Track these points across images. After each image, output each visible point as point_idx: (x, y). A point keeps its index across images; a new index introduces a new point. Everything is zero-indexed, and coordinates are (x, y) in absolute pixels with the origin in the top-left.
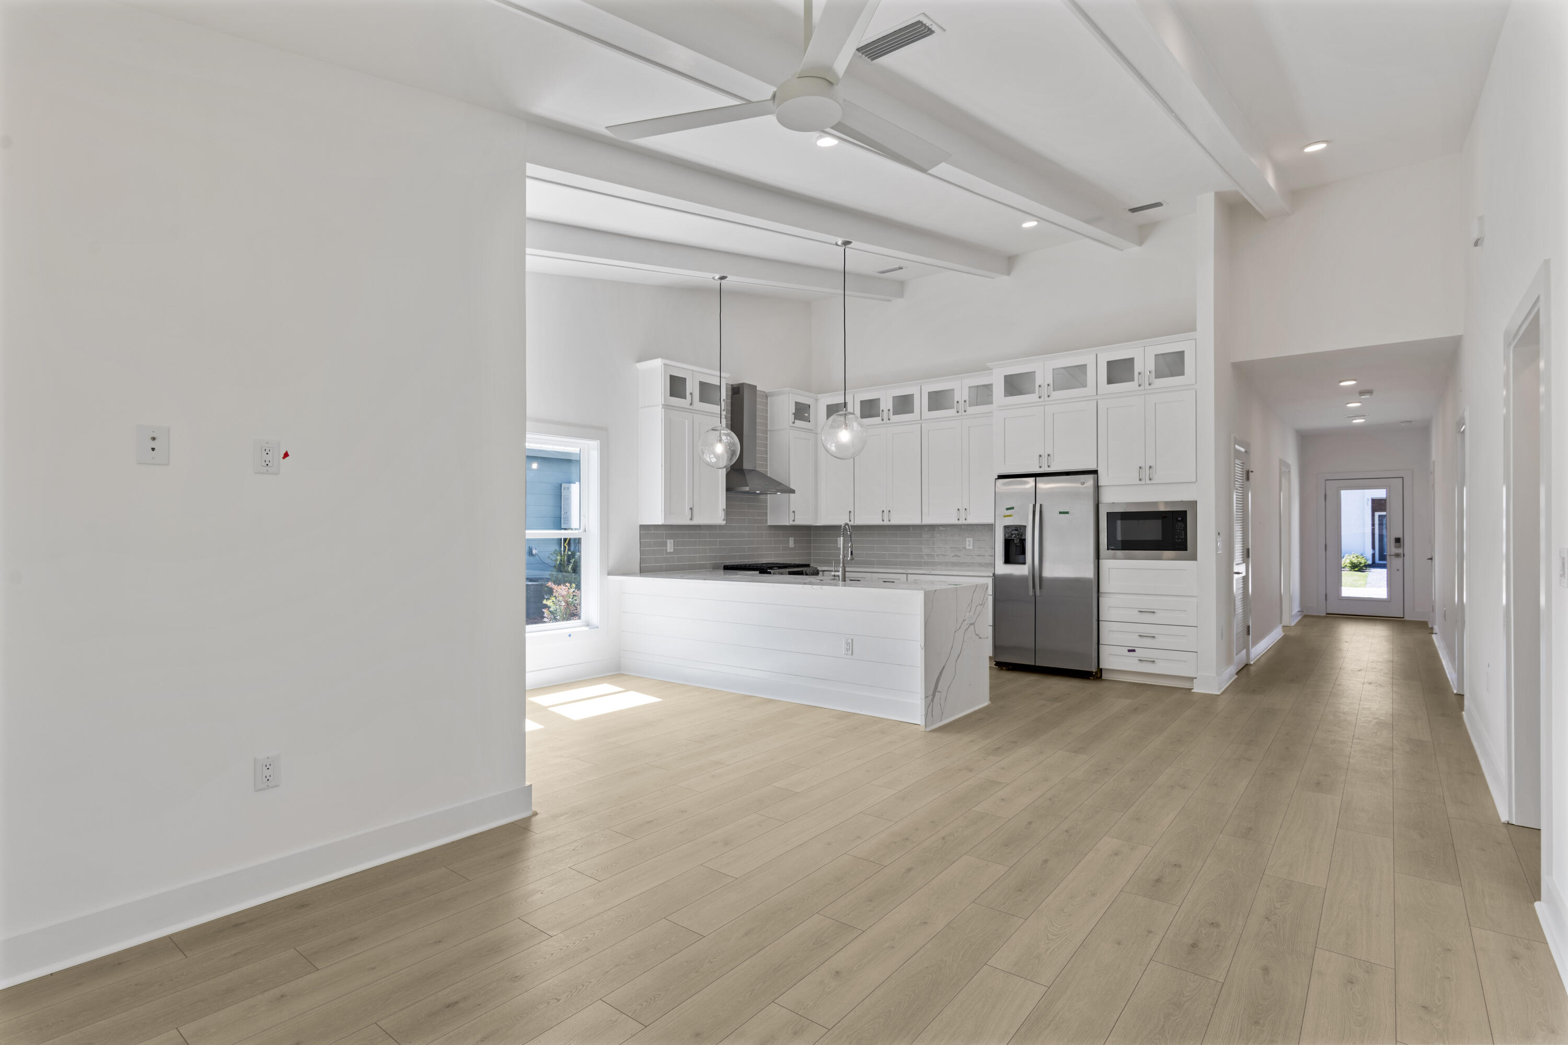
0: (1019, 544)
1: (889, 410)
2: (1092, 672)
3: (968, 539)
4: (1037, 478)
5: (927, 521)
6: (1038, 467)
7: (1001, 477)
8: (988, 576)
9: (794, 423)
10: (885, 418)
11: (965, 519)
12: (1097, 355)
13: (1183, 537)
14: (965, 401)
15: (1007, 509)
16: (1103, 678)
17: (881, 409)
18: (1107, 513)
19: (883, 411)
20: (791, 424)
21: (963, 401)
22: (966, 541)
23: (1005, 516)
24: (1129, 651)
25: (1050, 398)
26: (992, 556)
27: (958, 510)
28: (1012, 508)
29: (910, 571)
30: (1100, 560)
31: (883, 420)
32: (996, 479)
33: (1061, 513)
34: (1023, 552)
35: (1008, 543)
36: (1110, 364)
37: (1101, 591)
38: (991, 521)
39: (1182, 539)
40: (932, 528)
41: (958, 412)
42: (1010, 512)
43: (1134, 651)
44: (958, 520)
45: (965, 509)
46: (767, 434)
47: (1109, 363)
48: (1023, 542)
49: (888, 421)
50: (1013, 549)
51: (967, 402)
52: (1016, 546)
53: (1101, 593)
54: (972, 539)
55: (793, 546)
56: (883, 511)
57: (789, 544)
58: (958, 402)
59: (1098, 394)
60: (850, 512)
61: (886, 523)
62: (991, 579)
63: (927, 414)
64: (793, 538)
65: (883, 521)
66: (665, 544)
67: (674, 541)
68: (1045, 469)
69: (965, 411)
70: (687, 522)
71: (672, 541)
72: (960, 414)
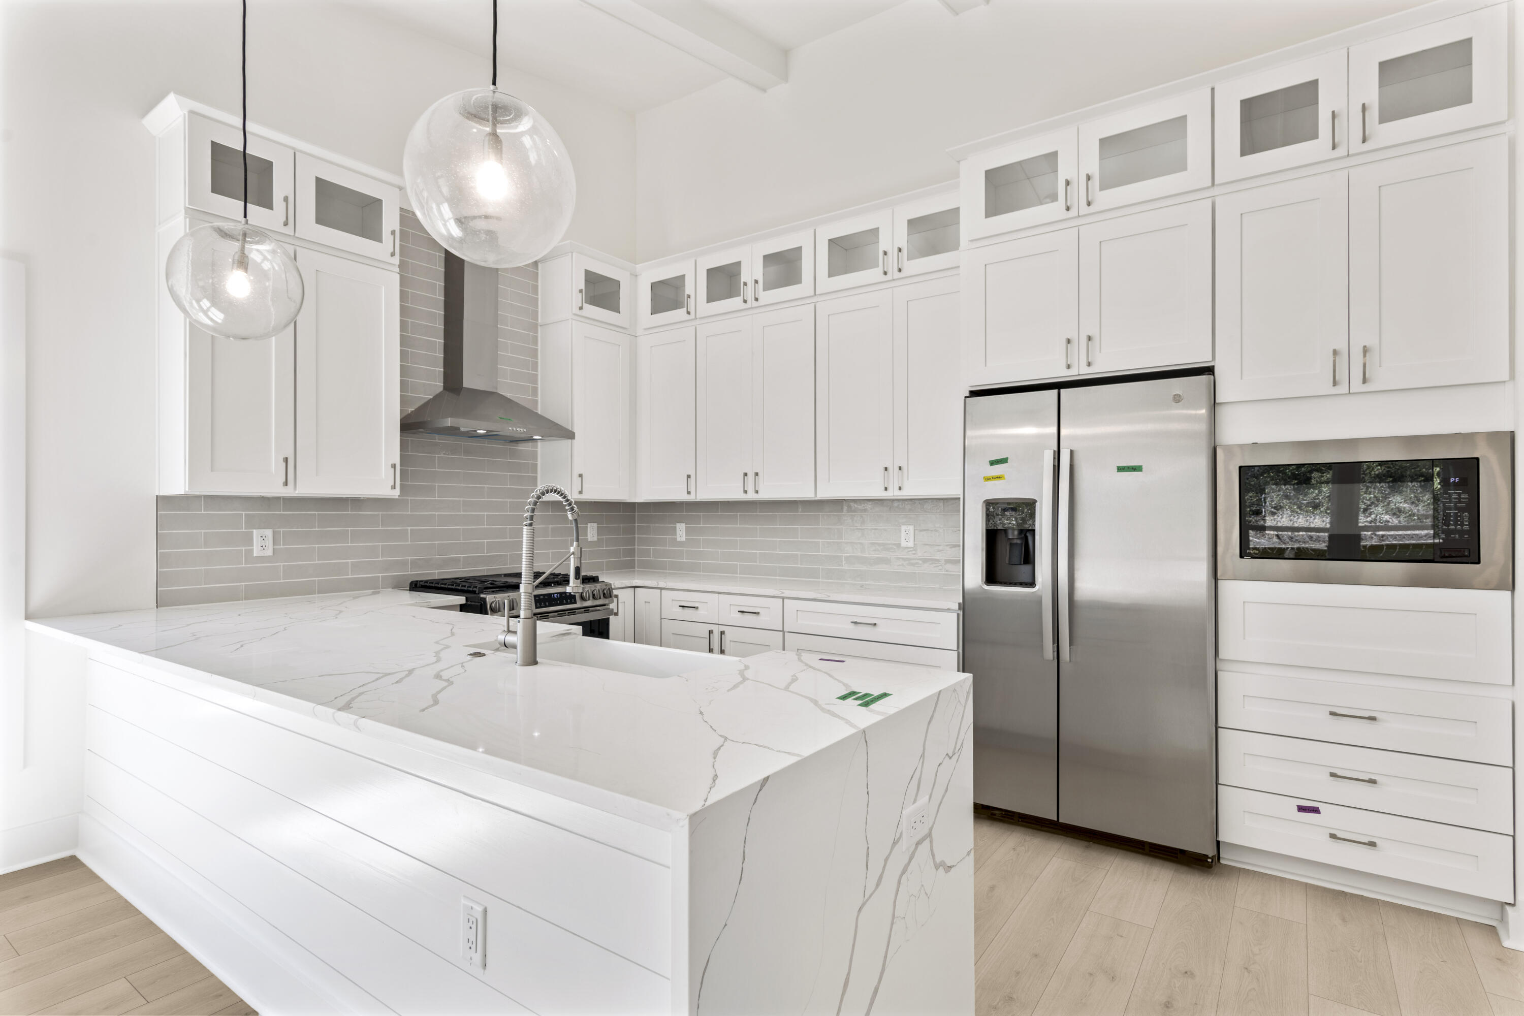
0: (1019, 542)
1: (756, 282)
2: (1207, 856)
3: (904, 528)
4: (1062, 391)
5: (824, 493)
6: (1064, 366)
7: (974, 394)
8: (949, 610)
9: (581, 308)
10: (750, 296)
11: (900, 488)
12: (1213, 89)
13: (1466, 528)
14: (900, 250)
15: (993, 463)
16: (1222, 861)
17: (743, 280)
18: (1240, 468)
19: (745, 284)
20: (576, 310)
21: (896, 250)
22: (900, 531)
23: (988, 479)
24: (1301, 809)
25: (1092, 209)
26: (957, 562)
27: (886, 469)
28: (1004, 461)
29: (787, 593)
30: (1220, 583)
31: (745, 301)
32: (966, 397)
33: (1121, 469)
34: (1028, 558)
35: (992, 537)
36: (1249, 107)
37: (1222, 655)
38: (957, 492)
39: (1462, 532)
40: (837, 504)
41: (885, 273)
42: (998, 470)
43: (1316, 810)
44: (886, 489)
45: (900, 468)
46: (537, 333)
47: (1247, 105)
48: (1027, 535)
49: (755, 304)
50: (1003, 551)
51: (905, 251)
52: (1011, 544)
53: (1222, 660)
54: (911, 528)
55: (595, 539)
56: (746, 474)
57: (587, 536)
58: (885, 253)
59: (1216, 182)
60: (689, 476)
61: (751, 496)
62: (955, 615)
63: (826, 283)
64: (595, 525)
65: (746, 492)
66: (249, 540)
67: (275, 534)
68: (1081, 371)
69: (900, 270)
70: (276, 489)
71: (269, 533)
72: (889, 277)
